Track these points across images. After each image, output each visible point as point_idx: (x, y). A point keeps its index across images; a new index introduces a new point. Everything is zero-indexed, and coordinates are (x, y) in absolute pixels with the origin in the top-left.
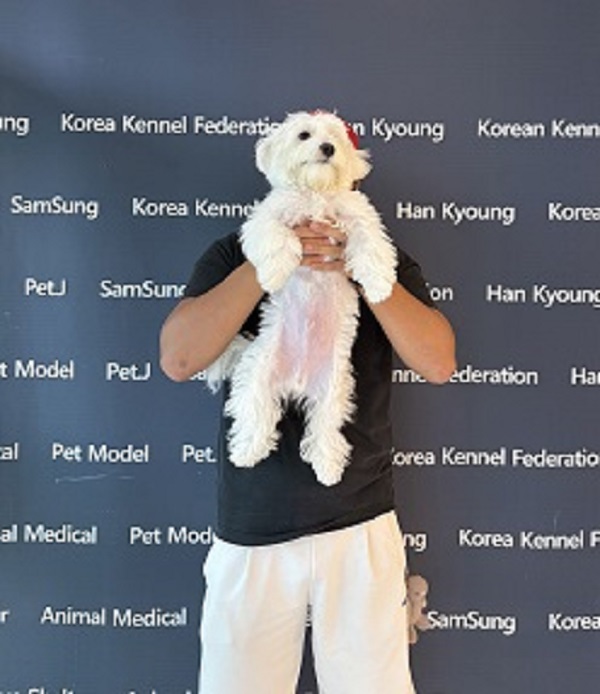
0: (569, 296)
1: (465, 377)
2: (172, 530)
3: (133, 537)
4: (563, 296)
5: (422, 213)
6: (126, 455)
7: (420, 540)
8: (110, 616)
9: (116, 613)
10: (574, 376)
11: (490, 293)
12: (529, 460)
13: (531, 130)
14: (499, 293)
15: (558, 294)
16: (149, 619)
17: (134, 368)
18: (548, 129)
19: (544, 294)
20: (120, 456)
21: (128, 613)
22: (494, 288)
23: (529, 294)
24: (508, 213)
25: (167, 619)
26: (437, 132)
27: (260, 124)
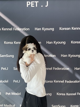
0: (74, 56)
1: (57, 69)
2: (12, 93)
3: (6, 94)
4: (73, 56)
5: (50, 43)
6: (5, 82)
7: (51, 94)
8: (3, 105)
9: (4, 105)
10: (75, 69)
11: (61, 55)
12: (68, 82)
13: (68, 29)
14: (63, 55)
15: (72, 56)
16: (9, 106)
17: (5, 68)
18: (71, 29)
19: (70, 55)
20: (4, 82)
21: (6, 105)
22: (62, 55)
23: (68, 56)
24: (64, 43)
25: (12, 106)
26: (53, 29)
27: (24, 28)
